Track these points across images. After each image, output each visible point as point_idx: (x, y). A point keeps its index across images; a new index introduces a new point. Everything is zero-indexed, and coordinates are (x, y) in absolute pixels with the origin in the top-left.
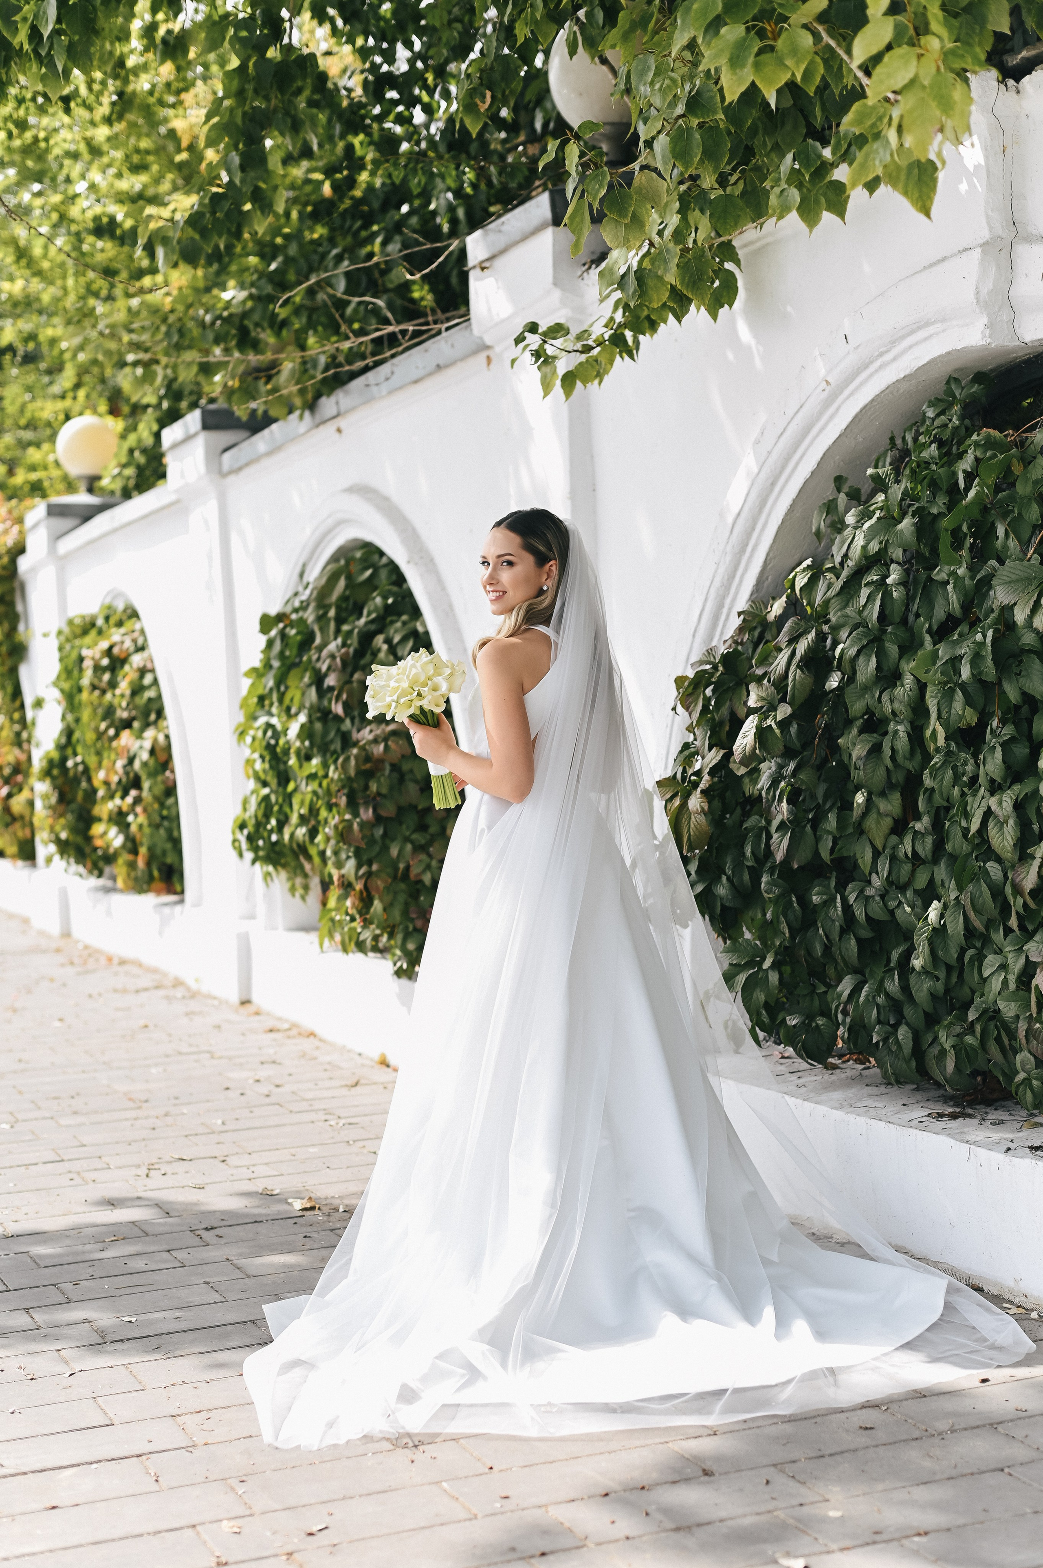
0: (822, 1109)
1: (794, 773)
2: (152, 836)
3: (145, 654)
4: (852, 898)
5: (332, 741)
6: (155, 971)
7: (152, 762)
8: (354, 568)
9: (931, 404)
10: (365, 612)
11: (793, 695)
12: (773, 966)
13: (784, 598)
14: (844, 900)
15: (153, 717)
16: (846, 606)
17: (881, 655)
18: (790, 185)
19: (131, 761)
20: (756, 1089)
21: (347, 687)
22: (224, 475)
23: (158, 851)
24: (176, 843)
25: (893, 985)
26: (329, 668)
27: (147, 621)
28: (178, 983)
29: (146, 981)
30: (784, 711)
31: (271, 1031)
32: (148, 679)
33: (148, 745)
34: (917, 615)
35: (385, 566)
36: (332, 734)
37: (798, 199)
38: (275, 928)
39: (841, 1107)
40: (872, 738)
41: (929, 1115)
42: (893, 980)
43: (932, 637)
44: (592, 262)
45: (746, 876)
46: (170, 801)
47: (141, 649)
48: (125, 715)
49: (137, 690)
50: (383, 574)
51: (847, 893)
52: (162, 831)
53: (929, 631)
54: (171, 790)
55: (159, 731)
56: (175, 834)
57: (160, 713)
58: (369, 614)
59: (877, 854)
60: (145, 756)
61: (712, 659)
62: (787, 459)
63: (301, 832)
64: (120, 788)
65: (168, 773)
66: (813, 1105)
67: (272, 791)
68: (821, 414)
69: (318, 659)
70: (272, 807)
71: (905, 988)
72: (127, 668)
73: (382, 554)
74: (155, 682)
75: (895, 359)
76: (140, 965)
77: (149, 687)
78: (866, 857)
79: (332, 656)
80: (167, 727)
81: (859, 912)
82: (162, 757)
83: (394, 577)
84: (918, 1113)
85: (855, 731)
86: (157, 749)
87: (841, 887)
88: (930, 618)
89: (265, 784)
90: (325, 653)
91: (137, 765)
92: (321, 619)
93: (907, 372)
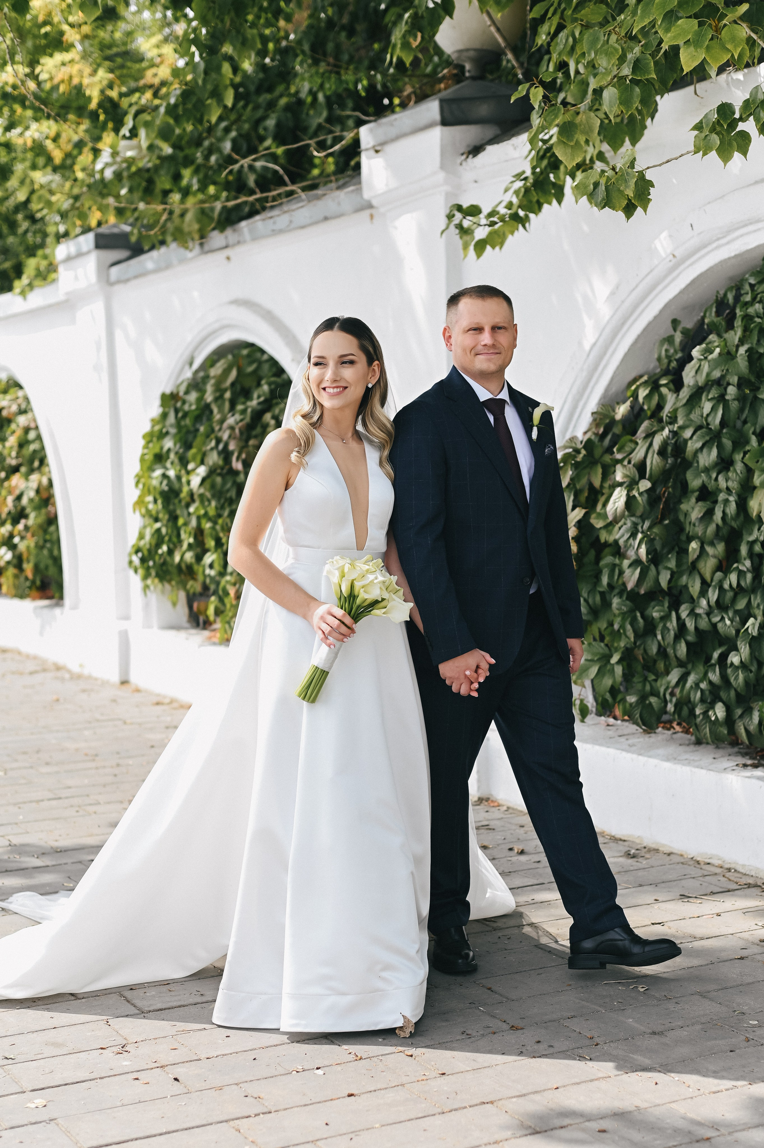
0: (653, 761)
1: (650, 528)
2: (37, 555)
3: (30, 415)
4: (684, 615)
5: (228, 491)
6: (35, 658)
7: (37, 499)
8: (243, 362)
9: (753, 274)
10: (255, 395)
11: (651, 474)
12: (618, 662)
13: (628, 403)
14: (678, 618)
15: (36, 464)
16: (690, 412)
17: (720, 447)
18: (712, 133)
19: (19, 498)
20: (597, 747)
21: (245, 450)
22: (112, 284)
23: (42, 566)
24: (57, 561)
25: (714, 676)
26: (230, 437)
27: (30, 389)
28: (58, 668)
29: (31, 666)
30: (645, 485)
31: (158, 704)
32: (32, 435)
33: (34, 485)
34: (745, 422)
35: (267, 361)
36: (229, 485)
37: (719, 143)
38: (150, 627)
39: (668, 760)
40: (707, 505)
41: (737, 765)
42: (715, 672)
43: (756, 437)
44: (470, 153)
45: (598, 598)
46: (52, 528)
47: (22, 412)
48: (14, 462)
49: (22, 444)
50: (266, 367)
51: (680, 611)
52: (45, 552)
53: (754, 433)
54: (52, 520)
55: (42, 474)
56: (56, 553)
57: (43, 461)
58: (259, 397)
59: (705, 585)
60: (32, 494)
61: (574, 445)
62: (636, 307)
63: (189, 556)
64: (9, 517)
65: (50, 508)
66: (646, 758)
67: (163, 525)
68: (666, 276)
69: (220, 429)
70: (163, 537)
71: (724, 677)
72: (13, 426)
73: (263, 352)
74: (39, 438)
75: (728, 243)
76: (19, 653)
77: (33, 441)
78: (695, 588)
79: (232, 428)
80: (50, 472)
81: (690, 625)
82: (45, 495)
83: (274, 370)
84: (731, 764)
85: (693, 500)
86: (41, 488)
87: (675, 606)
88: (755, 424)
89: (156, 520)
90: (225, 425)
91: (25, 501)
92: (219, 398)
93: (737, 252)
